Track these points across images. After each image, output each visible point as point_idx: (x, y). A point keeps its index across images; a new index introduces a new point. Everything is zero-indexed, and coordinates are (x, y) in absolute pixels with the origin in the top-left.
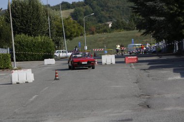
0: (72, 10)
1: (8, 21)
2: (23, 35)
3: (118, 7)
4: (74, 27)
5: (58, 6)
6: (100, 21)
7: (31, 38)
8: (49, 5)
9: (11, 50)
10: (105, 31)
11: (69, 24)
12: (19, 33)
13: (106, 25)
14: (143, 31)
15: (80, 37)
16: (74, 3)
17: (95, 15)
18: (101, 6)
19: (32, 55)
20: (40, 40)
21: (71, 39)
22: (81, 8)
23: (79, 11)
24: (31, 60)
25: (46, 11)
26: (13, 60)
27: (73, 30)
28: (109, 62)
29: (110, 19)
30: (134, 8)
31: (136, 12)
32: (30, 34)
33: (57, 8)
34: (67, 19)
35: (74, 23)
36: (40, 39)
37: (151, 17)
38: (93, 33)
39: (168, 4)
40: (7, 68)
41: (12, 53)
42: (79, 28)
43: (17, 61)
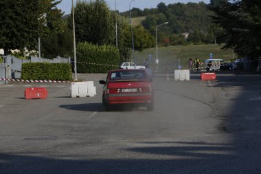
0: (143, 18)
1: (70, 27)
2: (86, 43)
3: (196, 17)
4: (145, 36)
5: (128, 12)
6: (175, 32)
7: (95, 47)
8: (117, 11)
9: (72, 60)
10: (180, 43)
11: (139, 33)
12: (83, 40)
13: (181, 36)
14: (224, 44)
15: (152, 49)
16: (146, 10)
17: (169, 25)
18: (177, 14)
19: (96, 66)
20: (105, 50)
21: (140, 51)
22: (154, 16)
23: (152, 19)
24: (94, 72)
25: (114, 17)
26: (73, 71)
27: (143, 40)
28: (182, 78)
29: (187, 29)
30: (214, 18)
31: (217, 22)
32: (94, 43)
33: (126, 14)
34: (137, 27)
35: (145, 32)
36: (105, 48)
37: (234, 29)
38: (166, 45)
39: (253, 14)
40: (67, 80)
41: (73, 63)
42: (150, 38)
43: (78, 72)
